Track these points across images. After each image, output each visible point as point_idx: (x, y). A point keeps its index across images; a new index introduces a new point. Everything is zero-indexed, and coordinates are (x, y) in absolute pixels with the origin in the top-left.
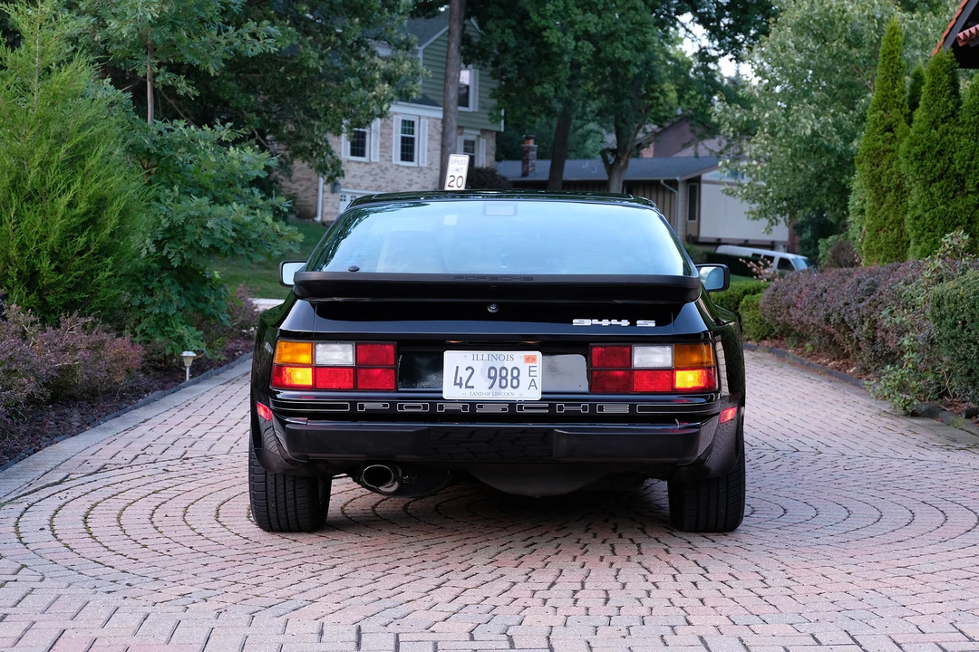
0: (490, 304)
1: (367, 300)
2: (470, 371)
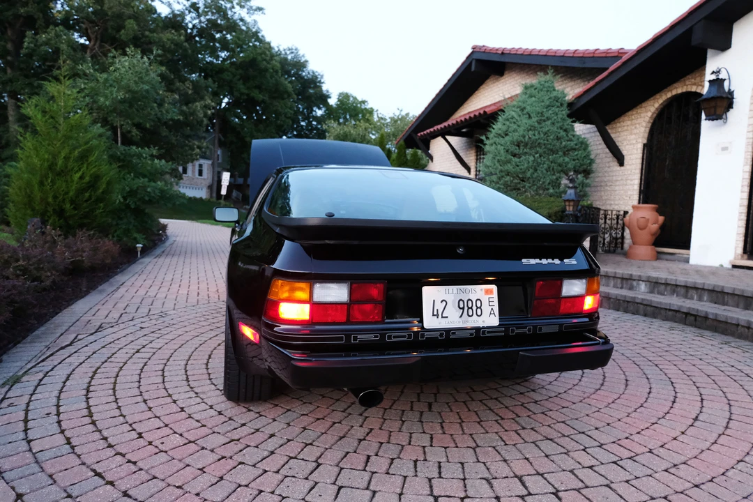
0: (459, 247)
1: (356, 243)
2: (444, 303)
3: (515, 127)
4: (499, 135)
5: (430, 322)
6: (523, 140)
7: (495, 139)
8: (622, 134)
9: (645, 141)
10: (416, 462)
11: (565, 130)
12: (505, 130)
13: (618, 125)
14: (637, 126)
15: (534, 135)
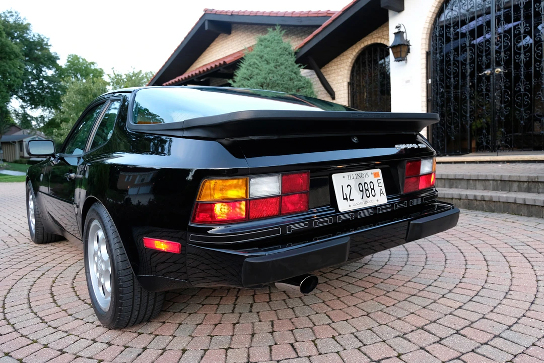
0: (353, 137)
2: (349, 188)
3: (257, 71)
4: (245, 78)
5: (343, 206)
6: (265, 81)
7: (242, 82)
8: (331, 76)
9: (349, 81)
10: (333, 337)
11: (295, 73)
12: (249, 74)
13: (328, 69)
14: (342, 69)
15: (273, 77)
